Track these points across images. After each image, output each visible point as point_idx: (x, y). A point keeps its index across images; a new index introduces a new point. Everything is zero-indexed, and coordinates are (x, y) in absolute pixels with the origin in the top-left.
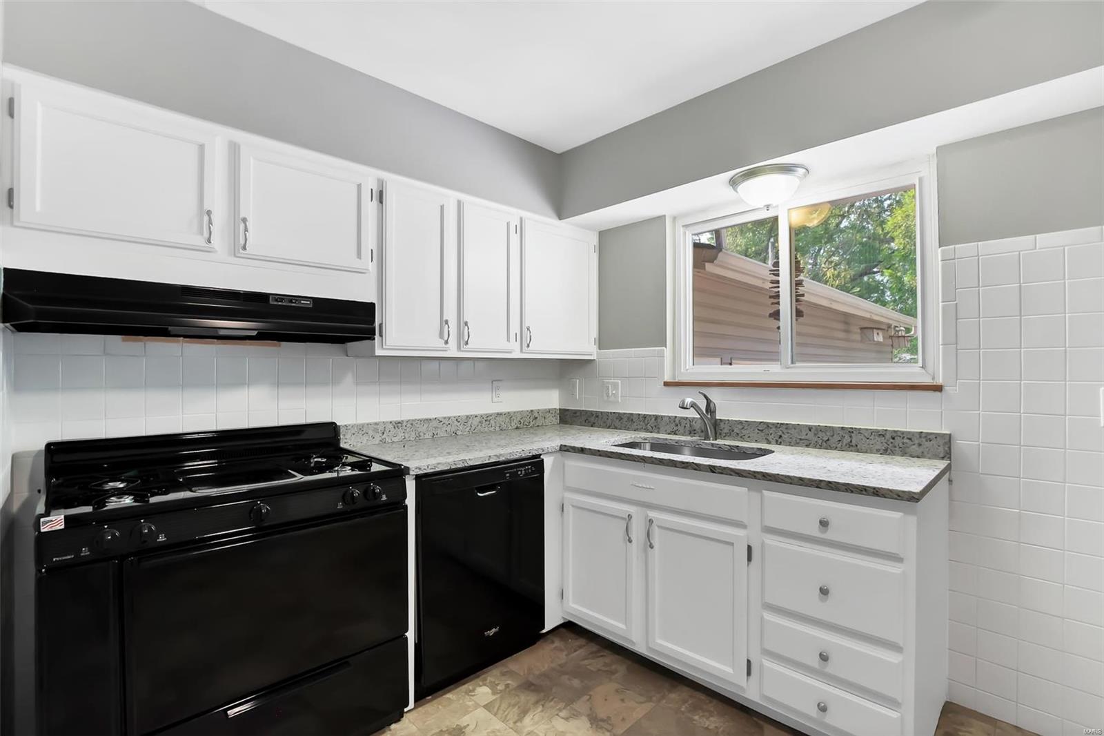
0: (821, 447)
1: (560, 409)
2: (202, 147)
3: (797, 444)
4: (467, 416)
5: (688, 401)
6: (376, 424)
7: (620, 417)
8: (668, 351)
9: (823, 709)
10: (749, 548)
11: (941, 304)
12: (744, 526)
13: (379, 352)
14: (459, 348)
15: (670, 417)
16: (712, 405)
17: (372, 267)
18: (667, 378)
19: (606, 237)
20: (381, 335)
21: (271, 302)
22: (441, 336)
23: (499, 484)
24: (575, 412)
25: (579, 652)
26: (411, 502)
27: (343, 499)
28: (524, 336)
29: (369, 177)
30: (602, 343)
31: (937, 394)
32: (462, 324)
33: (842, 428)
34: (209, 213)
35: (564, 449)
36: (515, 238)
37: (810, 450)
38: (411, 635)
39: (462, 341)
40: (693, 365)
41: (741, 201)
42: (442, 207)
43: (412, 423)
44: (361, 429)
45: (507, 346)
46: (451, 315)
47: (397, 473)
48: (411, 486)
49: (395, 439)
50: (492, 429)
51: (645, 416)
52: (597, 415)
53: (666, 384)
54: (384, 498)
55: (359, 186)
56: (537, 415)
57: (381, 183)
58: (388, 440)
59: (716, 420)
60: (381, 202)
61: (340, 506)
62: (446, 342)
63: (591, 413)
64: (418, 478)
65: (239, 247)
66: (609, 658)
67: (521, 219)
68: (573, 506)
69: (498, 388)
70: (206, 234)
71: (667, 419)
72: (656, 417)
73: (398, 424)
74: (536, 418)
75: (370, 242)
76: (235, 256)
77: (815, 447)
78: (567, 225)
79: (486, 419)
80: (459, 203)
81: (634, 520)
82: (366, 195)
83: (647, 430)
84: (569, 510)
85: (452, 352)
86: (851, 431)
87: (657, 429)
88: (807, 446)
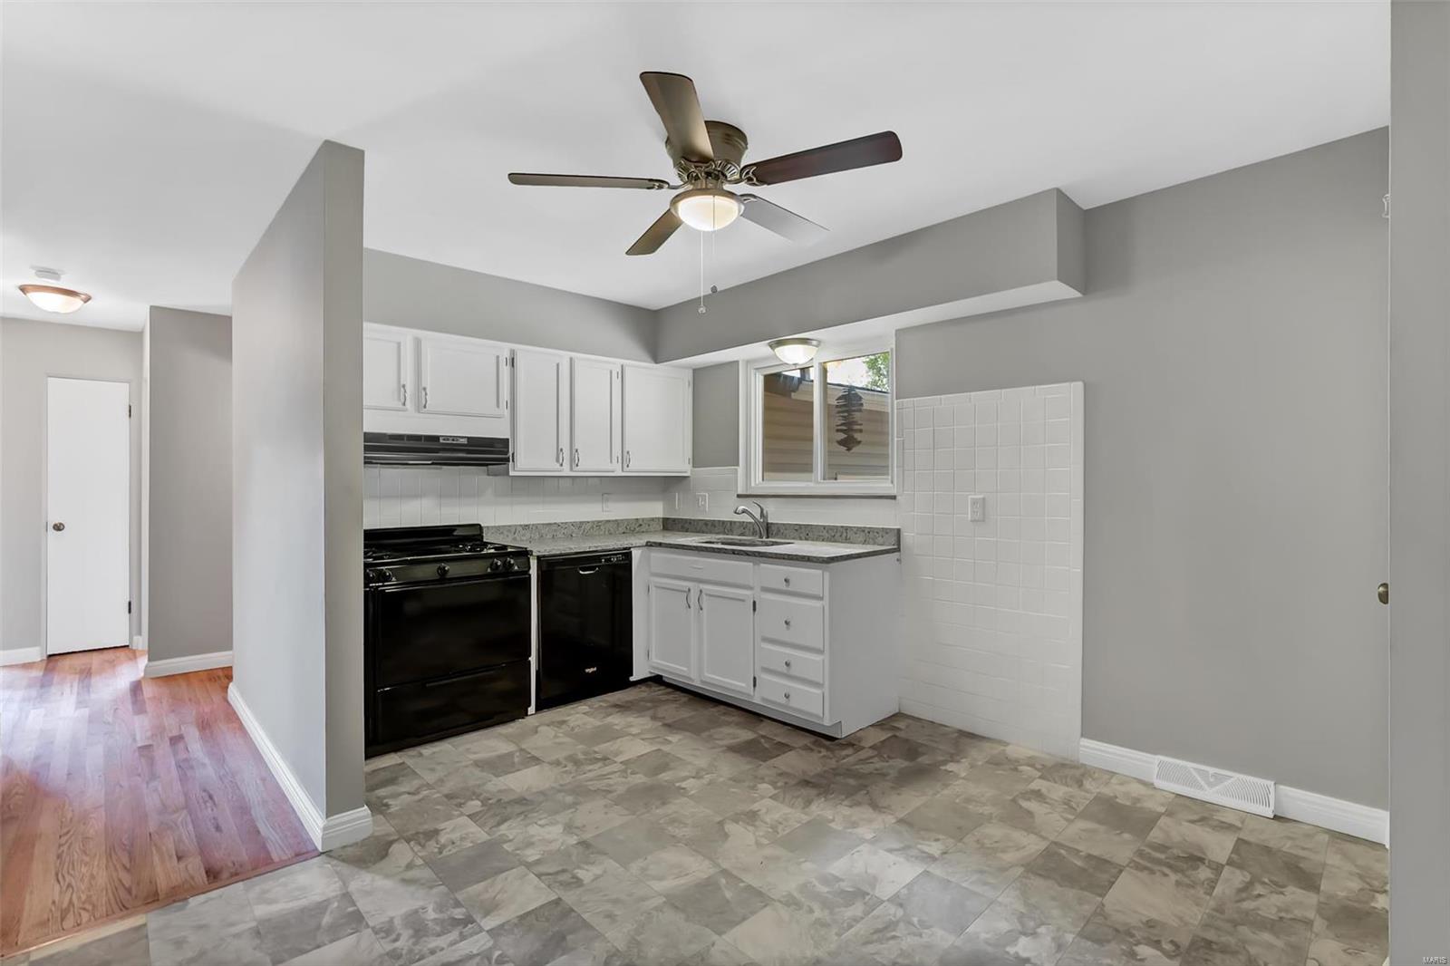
0: (830, 541)
1: (663, 518)
2: (399, 344)
3: (817, 540)
4: (581, 522)
5: (741, 508)
6: (510, 526)
7: (706, 523)
8: (741, 469)
9: (787, 696)
10: (754, 603)
11: (896, 439)
12: (750, 588)
13: (511, 473)
14: (571, 469)
15: (740, 522)
16: (765, 512)
17: (507, 413)
18: (740, 492)
19: (698, 372)
20: (513, 461)
21: (441, 441)
22: (558, 461)
23: (596, 567)
24: (674, 520)
25: (658, 692)
26: (534, 572)
27: (491, 566)
28: (625, 459)
29: (504, 349)
30: (697, 461)
31: (893, 501)
32: (574, 451)
33: (842, 527)
34: (404, 386)
35: (649, 545)
36: (617, 383)
37: (824, 543)
38: (533, 659)
39: (574, 462)
40: (763, 480)
41: (776, 357)
42: (558, 365)
43: (536, 526)
44: (498, 529)
45: (610, 467)
46: (565, 444)
47: (524, 554)
48: (534, 563)
49: (525, 538)
50: (601, 533)
51: (723, 522)
52: (690, 522)
53: (739, 496)
54: (516, 568)
55: (498, 357)
56: (641, 522)
57: (513, 352)
58: (518, 538)
59: (768, 524)
60: (513, 365)
61: (489, 570)
62: (561, 465)
63: (686, 521)
64: (539, 558)
65: (421, 406)
66: (678, 694)
67: (622, 366)
68: (656, 587)
69: (607, 500)
70: (403, 400)
71: (738, 524)
72: (731, 522)
73: (526, 527)
74: (641, 525)
75: (505, 395)
76: (419, 412)
77: (827, 541)
78: (663, 368)
79: (598, 524)
80: (571, 359)
81: (692, 591)
82: (502, 363)
83: (724, 533)
84: (653, 589)
85: (566, 471)
86: (847, 528)
87: (731, 532)
88: (823, 540)
